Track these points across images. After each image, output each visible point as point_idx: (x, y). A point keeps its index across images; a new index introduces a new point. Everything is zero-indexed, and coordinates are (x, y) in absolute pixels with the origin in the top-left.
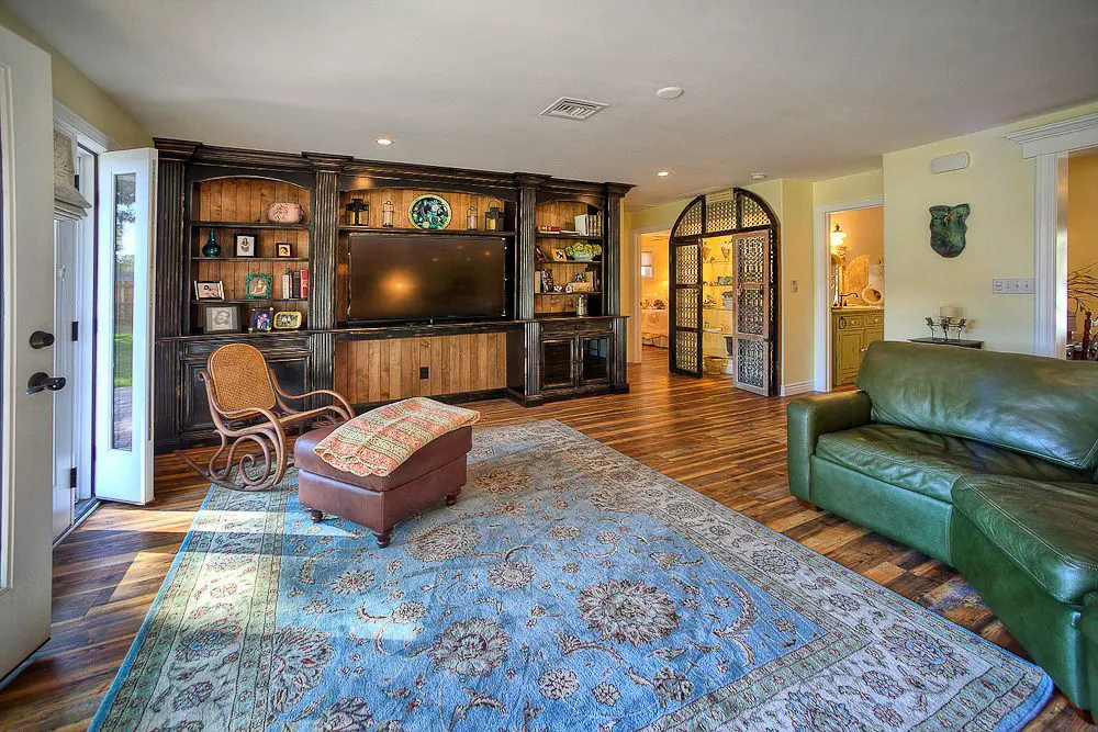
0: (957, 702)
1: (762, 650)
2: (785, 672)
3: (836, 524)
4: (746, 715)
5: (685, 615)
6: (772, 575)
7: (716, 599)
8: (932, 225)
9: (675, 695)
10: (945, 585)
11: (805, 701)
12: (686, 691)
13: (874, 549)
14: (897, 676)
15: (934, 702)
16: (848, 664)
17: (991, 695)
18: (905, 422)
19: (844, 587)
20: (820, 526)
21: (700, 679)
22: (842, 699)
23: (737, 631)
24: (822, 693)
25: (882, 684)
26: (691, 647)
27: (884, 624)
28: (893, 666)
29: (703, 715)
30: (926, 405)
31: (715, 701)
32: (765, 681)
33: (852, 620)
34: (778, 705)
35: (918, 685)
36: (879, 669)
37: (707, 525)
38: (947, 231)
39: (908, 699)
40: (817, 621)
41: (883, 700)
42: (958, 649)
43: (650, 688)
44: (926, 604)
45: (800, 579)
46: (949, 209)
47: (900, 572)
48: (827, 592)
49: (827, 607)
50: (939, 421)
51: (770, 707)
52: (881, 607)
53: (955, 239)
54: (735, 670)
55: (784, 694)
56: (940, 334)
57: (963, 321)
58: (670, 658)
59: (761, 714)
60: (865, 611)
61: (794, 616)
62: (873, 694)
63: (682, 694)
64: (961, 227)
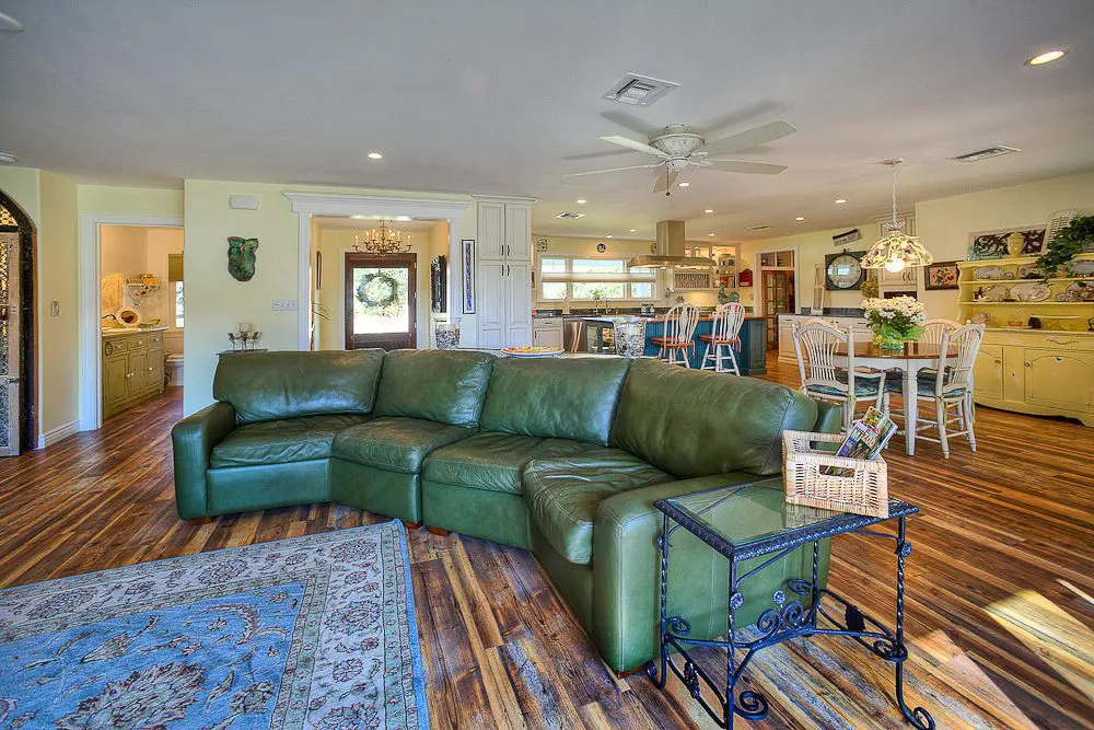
0: (385, 559)
1: (285, 621)
2: (312, 617)
3: (236, 520)
4: (318, 655)
5: (200, 658)
6: (232, 580)
7: (210, 627)
8: (230, 253)
9: (264, 698)
10: (330, 515)
11: (335, 618)
12: (268, 688)
13: (276, 520)
14: (357, 569)
15: (379, 566)
16: (334, 584)
17: (391, 545)
18: (268, 417)
19: (286, 552)
20: (225, 529)
21: (267, 673)
22: (348, 601)
23: (255, 627)
24: (340, 607)
25: (355, 578)
26: (233, 668)
27: (327, 552)
28: (352, 567)
29: (295, 684)
30: (282, 398)
31: (293, 670)
32: (306, 632)
33: (310, 564)
34: (326, 634)
35: (367, 565)
36: (347, 574)
37: (117, 594)
38: (241, 261)
39: (370, 573)
40: (294, 580)
41: (363, 584)
42: (365, 538)
43: (241, 717)
44: (332, 529)
45: (255, 568)
46: (244, 241)
47: (304, 523)
48: (280, 562)
49: (290, 569)
50: (293, 407)
51: (324, 639)
52: (317, 546)
53: (248, 267)
54: (282, 646)
55: (323, 627)
56: (239, 346)
57: (256, 334)
58: (229, 689)
59: (324, 646)
60: (312, 555)
61: (279, 589)
62: (358, 585)
63: (268, 692)
64: (252, 256)
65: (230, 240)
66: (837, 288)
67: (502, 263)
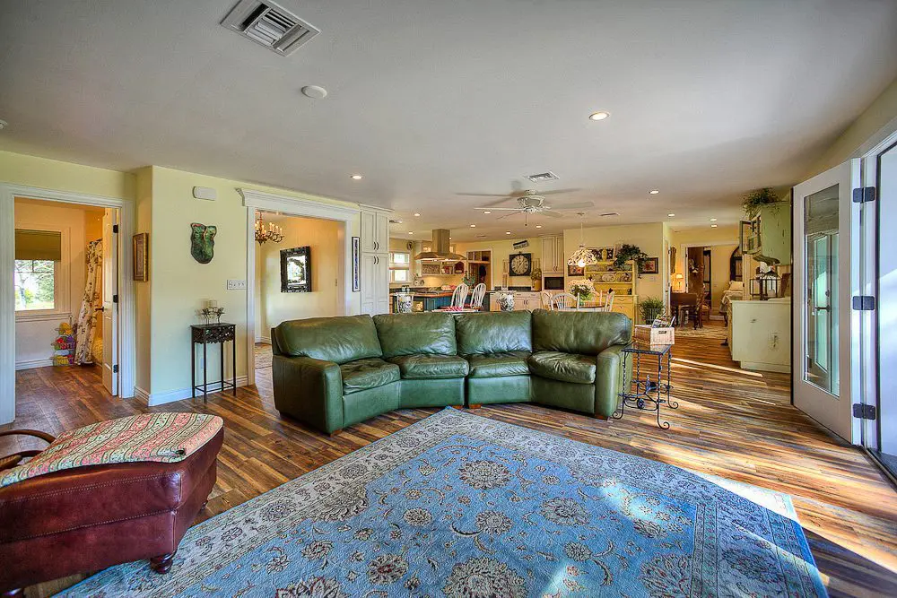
8: (193, 237)
38: (202, 246)
46: (205, 228)
53: (208, 251)
64: (212, 242)
65: (193, 226)
66: (516, 275)
67: (373, 255)
